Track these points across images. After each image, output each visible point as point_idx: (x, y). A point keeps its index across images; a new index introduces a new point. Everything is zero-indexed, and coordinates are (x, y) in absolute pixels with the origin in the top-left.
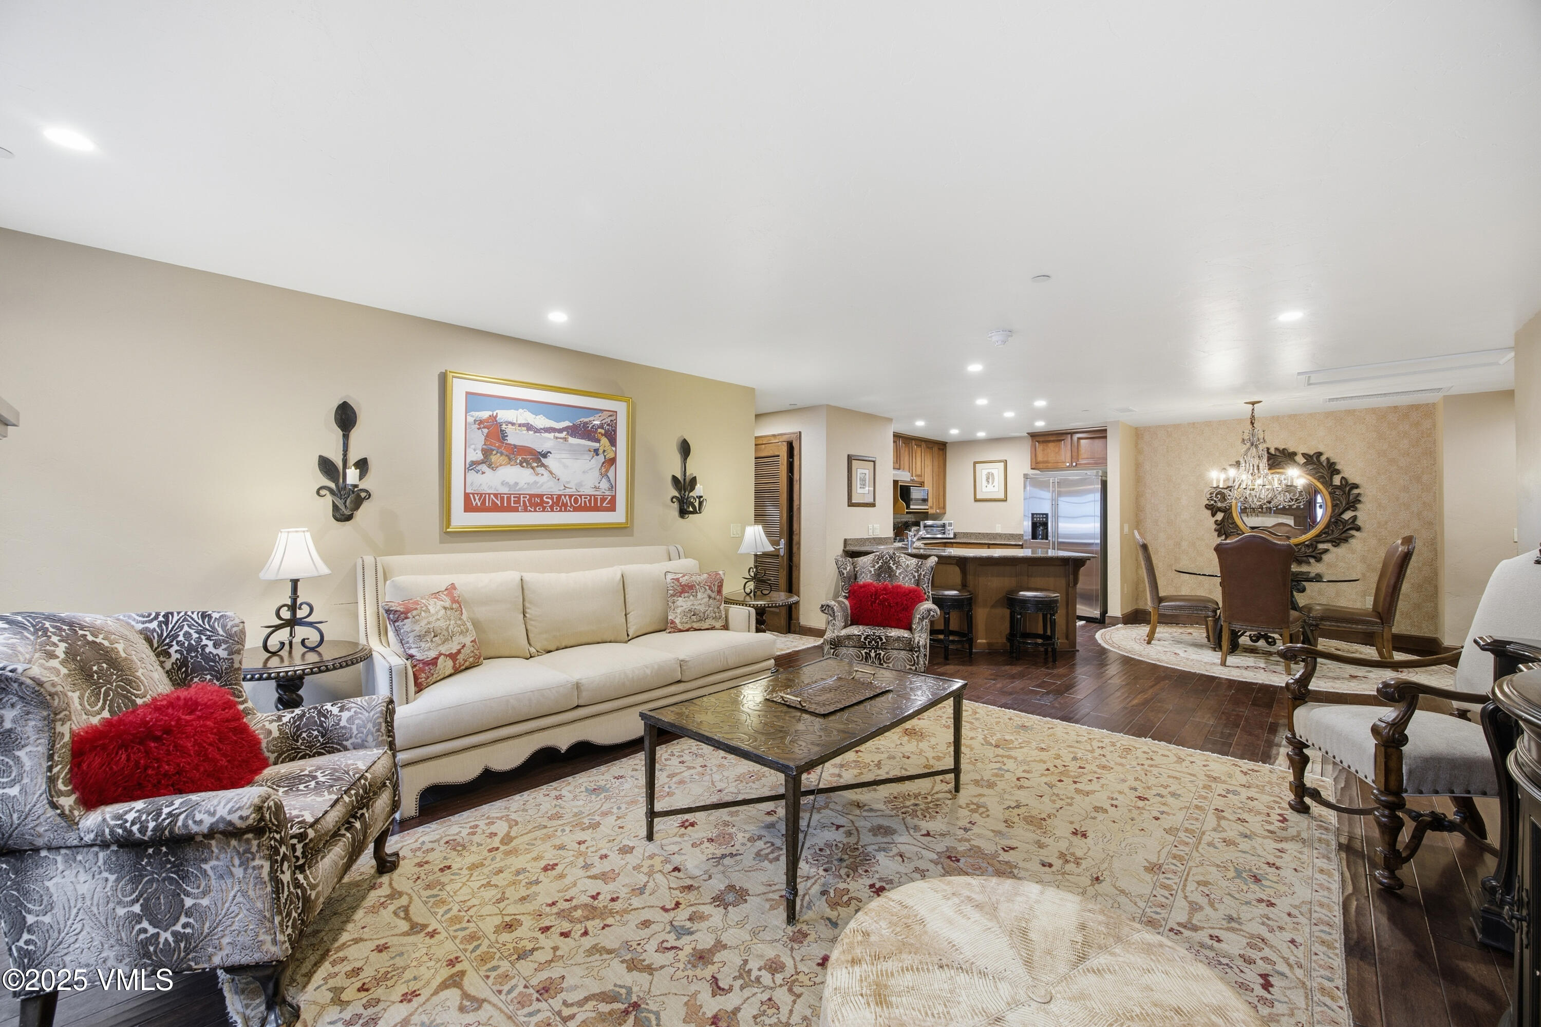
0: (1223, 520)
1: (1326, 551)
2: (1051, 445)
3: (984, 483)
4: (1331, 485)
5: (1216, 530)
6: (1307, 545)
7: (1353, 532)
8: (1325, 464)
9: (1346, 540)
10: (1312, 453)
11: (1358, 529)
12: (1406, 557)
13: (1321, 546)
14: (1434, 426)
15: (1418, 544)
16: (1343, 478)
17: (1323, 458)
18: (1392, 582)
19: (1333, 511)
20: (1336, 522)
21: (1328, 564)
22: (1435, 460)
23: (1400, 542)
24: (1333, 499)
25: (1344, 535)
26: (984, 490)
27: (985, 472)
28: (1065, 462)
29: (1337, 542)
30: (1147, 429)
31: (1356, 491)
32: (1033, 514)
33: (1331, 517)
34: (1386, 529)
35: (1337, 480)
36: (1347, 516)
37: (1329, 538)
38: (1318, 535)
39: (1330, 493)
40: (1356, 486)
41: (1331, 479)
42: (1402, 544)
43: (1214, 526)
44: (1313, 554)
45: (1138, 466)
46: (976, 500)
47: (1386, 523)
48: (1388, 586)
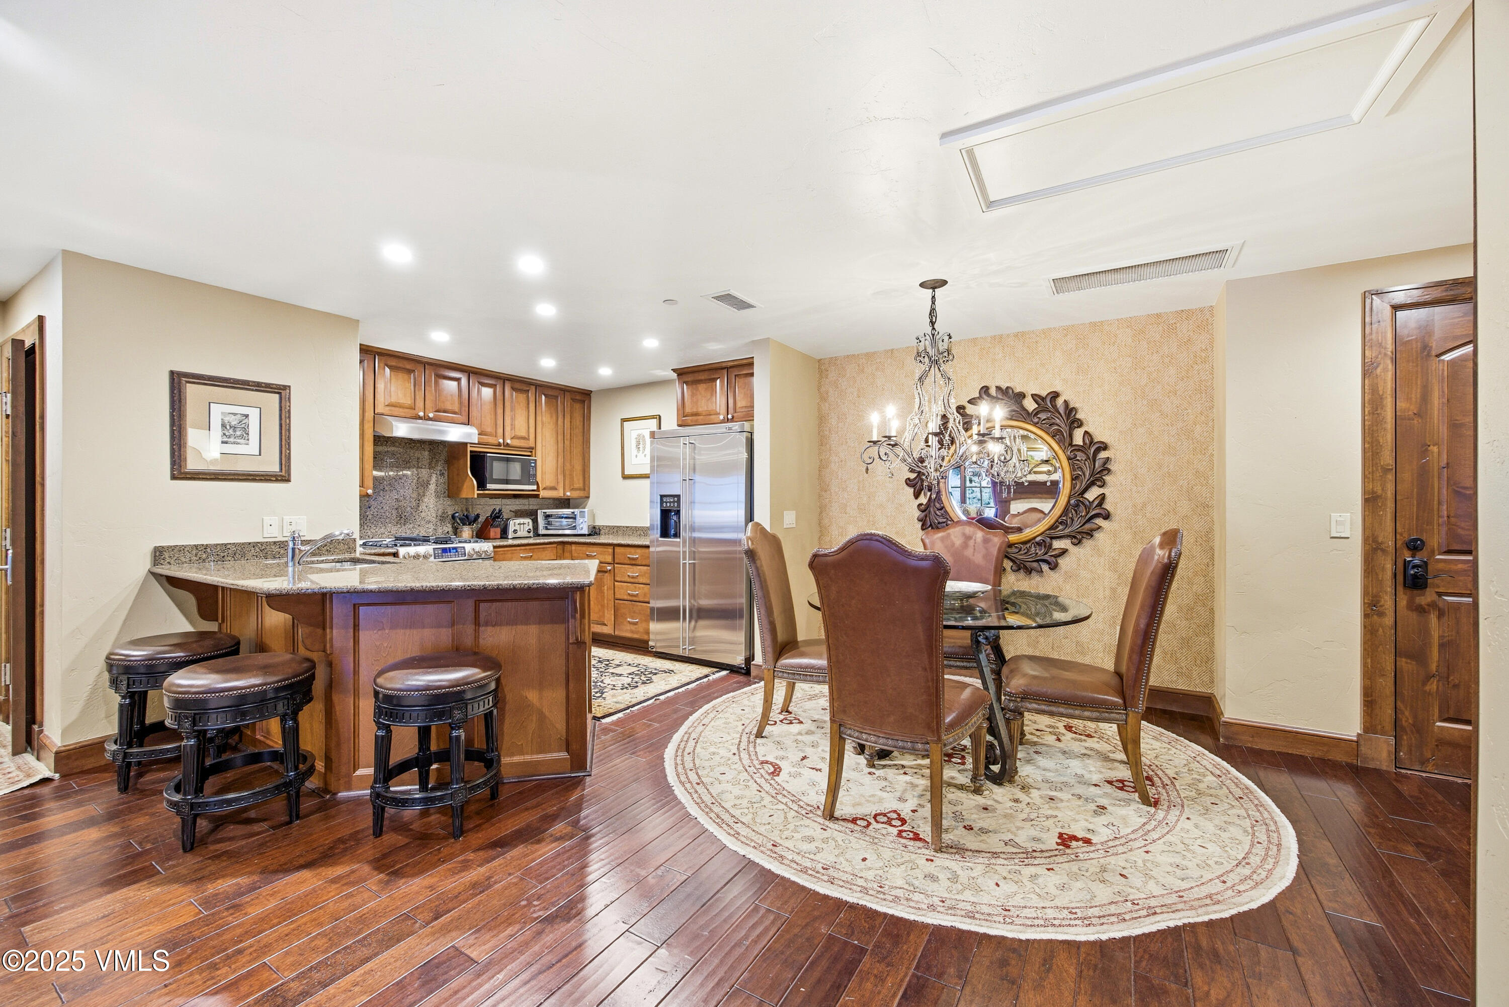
0: (928, 505)
1: (1064, 552)
2: (702, 387)
3: (634, 451)
4: (1071, 444)
5: (919, 520)
6: (1039, 544)
7: (1099, 521)
8: (1062, 411)
9: (1090, 534)
10: (1044, 394)
11: (1107, 516)
12: (1168, 571)
13: (1058, 544)
14: (1211, 342)
15: (1187, 544)
16: (1086, 433)
17: (1060, 402)
18: (1142, 626)
19: (1073, 487)
20: (1077, 505)
21: (1066, 572)
22: (1212, 399)
23: (1157, 540)
24: (1073, 468)
25: (1088, 526)
26: (635, 461)
27: (634, 434)
28: (719, 414)
29: (1078, 539)
30: (833, 361)
31: (1103, 455)
32: (662, 496)
33: (1070, 497)
34: (1144, 516)
35: (1078, 438)
36: (1092, 494)
37: (1067, 531)
38: (1052, 528)
39: (1069, 459)
40: (1104, 447)
41: (1071, 436)
42: (1162, 546)
43: (917, 513)
44: (1046, 557)
45: (822, 419)
46: (625, 477)
47: (1144, 505)
48: (1136, 631)
